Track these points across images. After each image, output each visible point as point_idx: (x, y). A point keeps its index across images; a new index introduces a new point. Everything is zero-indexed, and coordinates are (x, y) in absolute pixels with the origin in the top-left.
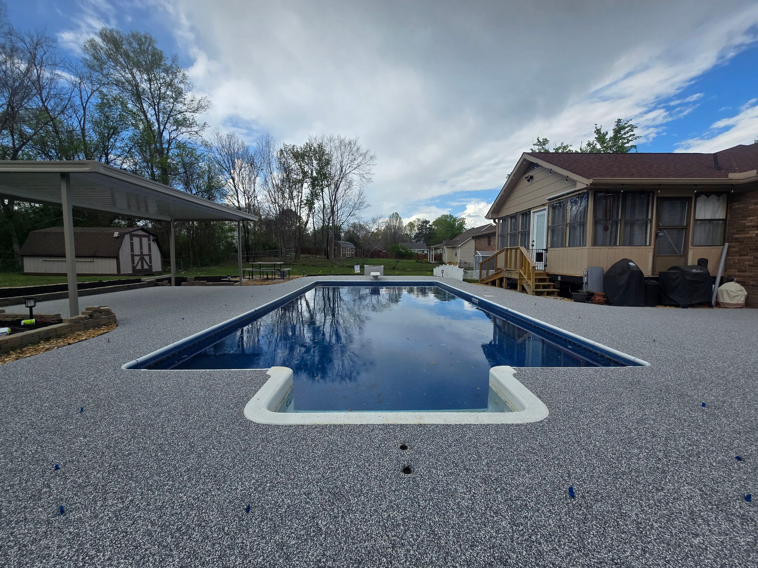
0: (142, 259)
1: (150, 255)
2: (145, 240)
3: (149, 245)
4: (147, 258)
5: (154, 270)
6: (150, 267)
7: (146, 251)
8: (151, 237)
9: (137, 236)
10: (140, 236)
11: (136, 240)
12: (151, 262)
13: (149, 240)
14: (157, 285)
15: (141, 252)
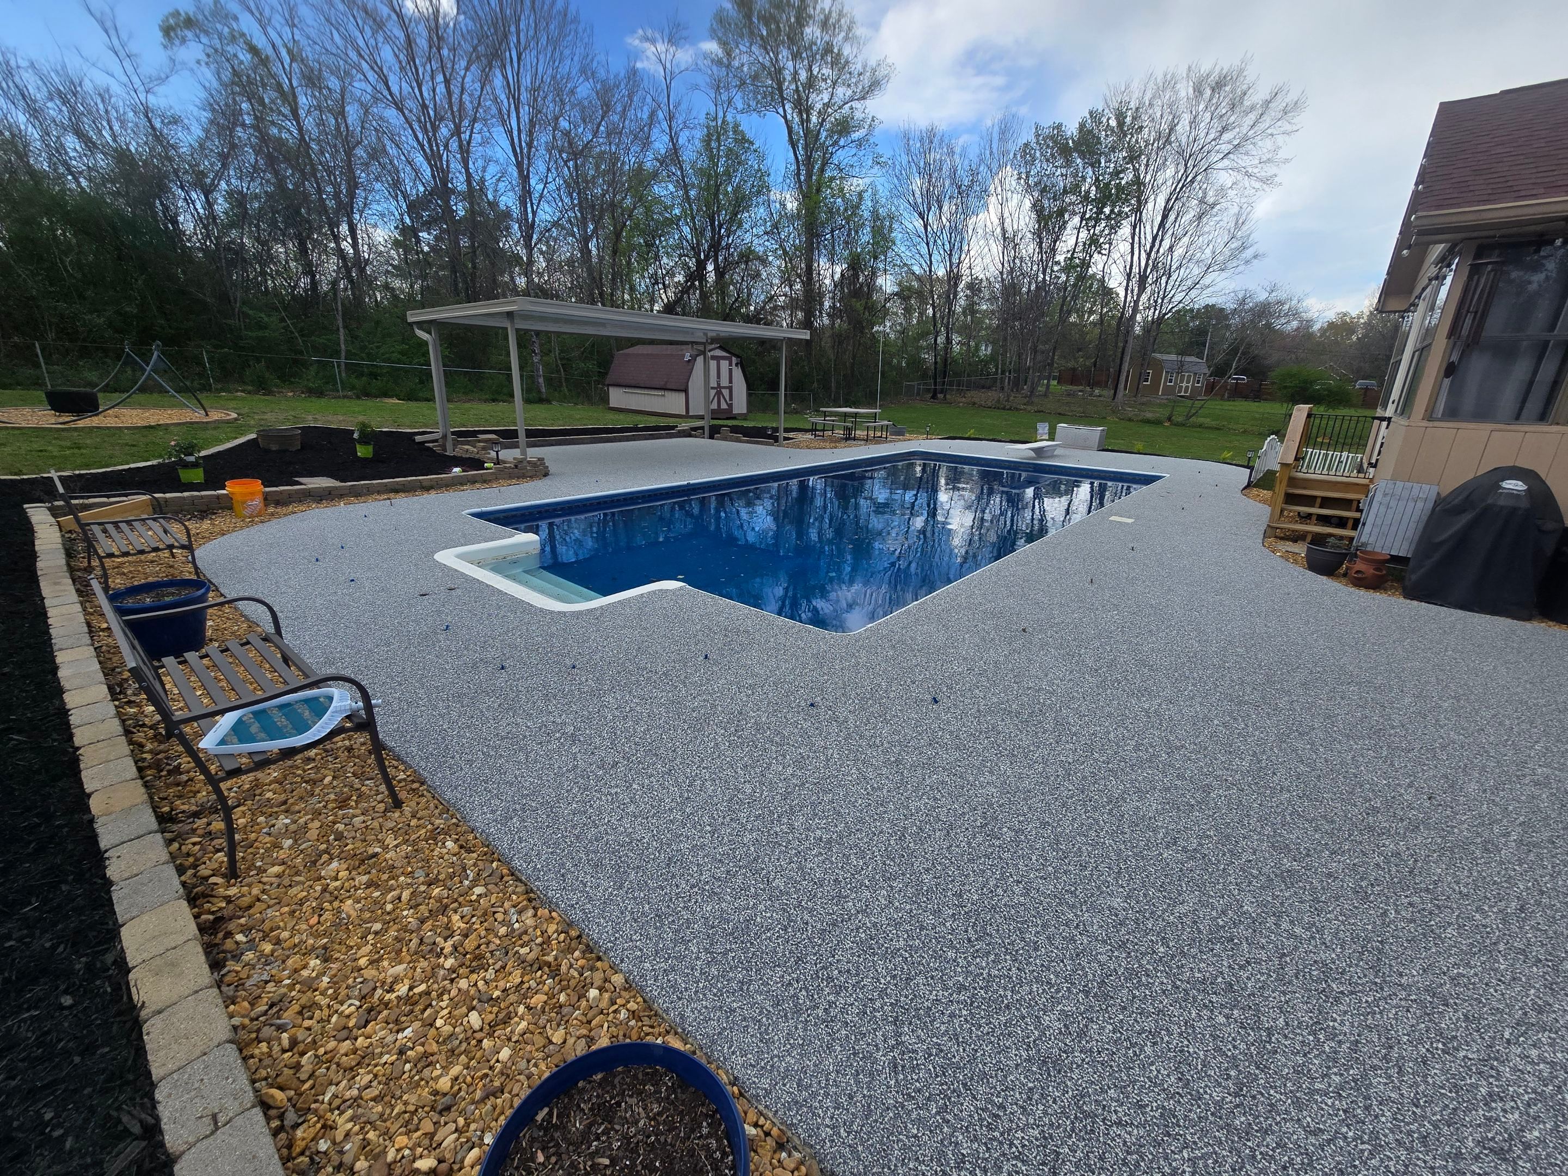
0: (719, 394)
1: (730, 389)
2: (724, 364)
3: (731, 371)
4: (726, 392)
5: (736, 411)
6: (730, 406)
7: (725, 382)
8: (734, 360)
9: (713, 358)
10: (717, 359)
11: (713, 364)
12: (731, 399)
13: (730, 364)
14: (690, 436)
15: (719, 384)
